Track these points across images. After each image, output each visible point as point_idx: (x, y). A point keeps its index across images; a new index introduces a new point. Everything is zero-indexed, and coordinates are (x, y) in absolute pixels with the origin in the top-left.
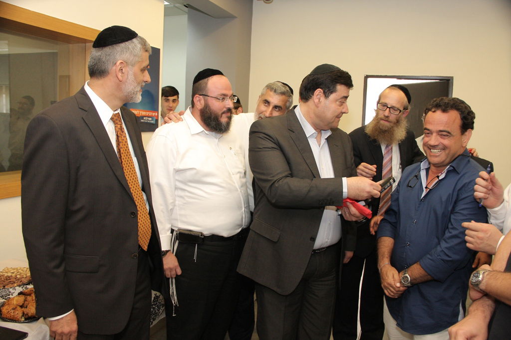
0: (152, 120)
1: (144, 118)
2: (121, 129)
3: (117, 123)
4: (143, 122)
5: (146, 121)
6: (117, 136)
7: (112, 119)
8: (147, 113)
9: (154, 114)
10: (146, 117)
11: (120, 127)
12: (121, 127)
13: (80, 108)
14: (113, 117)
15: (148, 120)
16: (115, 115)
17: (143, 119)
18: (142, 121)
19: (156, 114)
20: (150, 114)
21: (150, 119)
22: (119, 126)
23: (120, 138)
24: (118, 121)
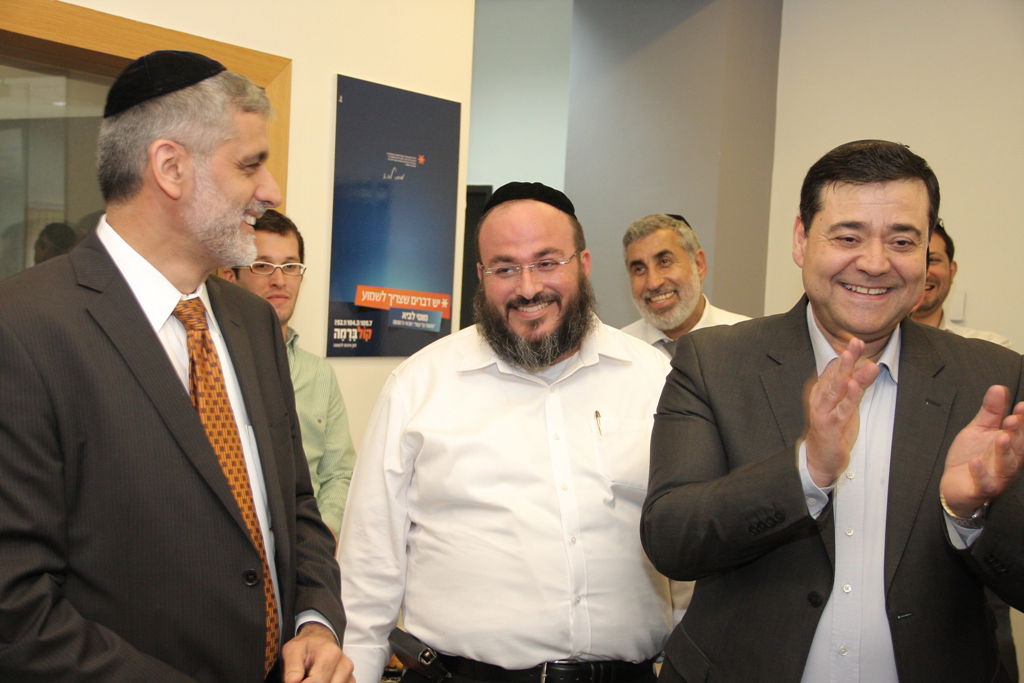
0: (429, 322)
1: (404, 315)
2: (205, 342)
3: (191, 327)
4: (397, 328)
5: (410, 324)
6: (193, 363)
7: (176, 314)
8: (414, 301)
9: (436, 303)
10: (409, 311)
11: (200, 338)
12: (204, 336)
13: (80, 285)
14: (181, 309)
15: (416, 320)
16: (184, 304)
17: (399, 317)
18: (396, 322)
19: (445, 303)
20: (424, 302)
21: (423, 317)
22: (197, 335)
23: (198, 368)
24: (194, 321)
